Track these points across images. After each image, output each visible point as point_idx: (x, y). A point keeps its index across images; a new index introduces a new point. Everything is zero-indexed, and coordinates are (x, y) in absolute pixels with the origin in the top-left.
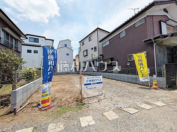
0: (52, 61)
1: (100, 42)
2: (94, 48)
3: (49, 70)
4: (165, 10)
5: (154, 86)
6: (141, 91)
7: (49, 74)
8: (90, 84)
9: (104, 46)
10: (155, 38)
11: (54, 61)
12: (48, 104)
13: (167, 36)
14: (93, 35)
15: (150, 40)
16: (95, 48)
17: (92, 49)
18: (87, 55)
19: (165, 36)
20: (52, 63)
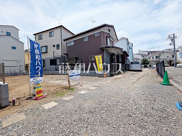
0: (38, 56)
1: (64, 40)
2: (56, 46)
3: (36, 64)
4: (109, 30)
5: (105, 76)
6: (100, 78)
7: (37, 68)
8: (73, 76)
9: (69, 45)
10: (105, 47)
11: (40, 56)
12: (42, 94)
13: (110, 47)
14: (55, 31)
15: (103, 48)
16: (58, 46)
17: (54, 46)
18: (46, 52)
19: (109, 47)
20: (38, 57)
